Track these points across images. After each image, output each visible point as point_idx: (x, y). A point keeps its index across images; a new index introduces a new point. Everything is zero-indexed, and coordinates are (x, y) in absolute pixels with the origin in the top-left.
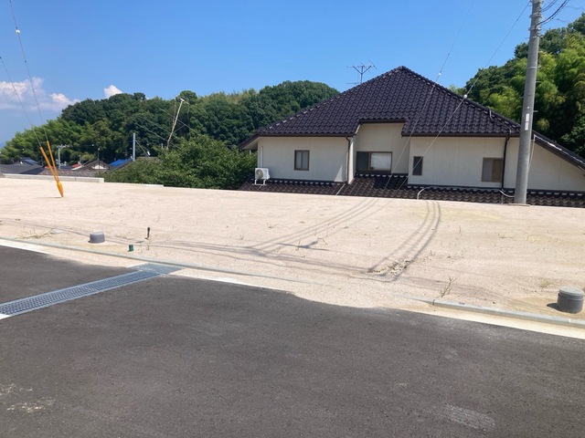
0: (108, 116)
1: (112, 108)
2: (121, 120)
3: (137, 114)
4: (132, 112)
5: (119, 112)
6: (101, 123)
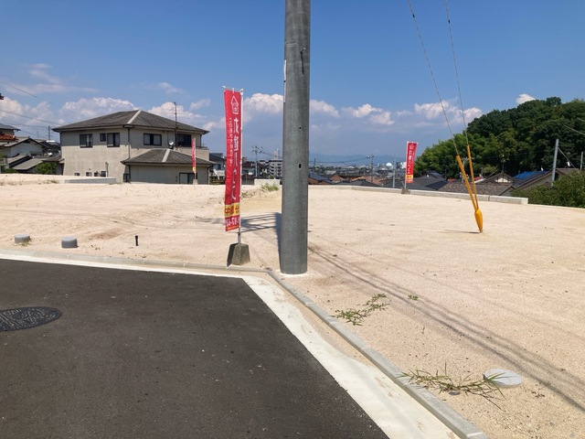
0: (514, 126)
1: (519, 117)
2: (529, 129)
3: (549, 121)
4: (542, 120)
5: (528, 120)
6: (506, 133)
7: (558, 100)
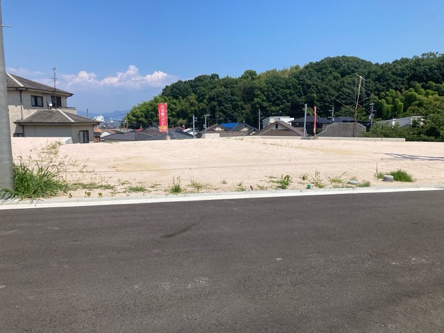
0: (194, 92)
1: (197, 86)
2: (204, 94)
3: (216, 90)
4: (211, 88)
5: (203, 88)
6: (190, 97)
7: (217, 76)
